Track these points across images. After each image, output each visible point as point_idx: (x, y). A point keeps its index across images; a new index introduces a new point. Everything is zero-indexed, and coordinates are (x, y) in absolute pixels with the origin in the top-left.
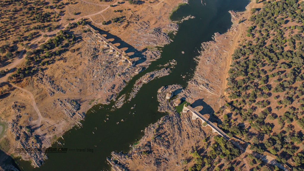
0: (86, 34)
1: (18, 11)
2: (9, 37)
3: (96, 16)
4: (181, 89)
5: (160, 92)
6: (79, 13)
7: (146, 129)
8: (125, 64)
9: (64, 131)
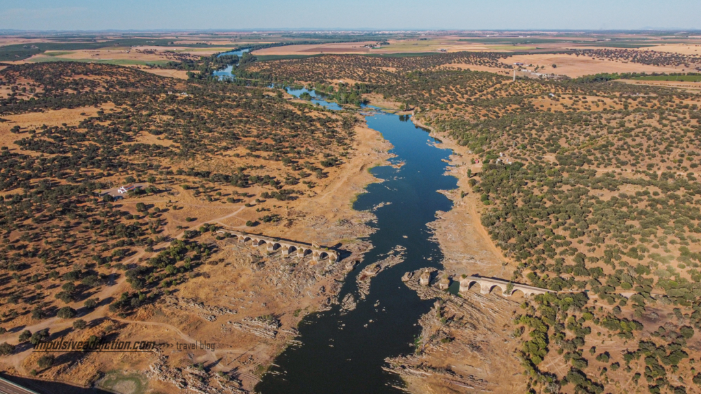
0: (224, 241)
1: (72, 227)
2: (73, 262)
3: (227, 219)
4: (437, 271)
5: (407, 279)
6: (195, 219)
7: (420, 321)
8: (321, 262)
9: (271, 357)
